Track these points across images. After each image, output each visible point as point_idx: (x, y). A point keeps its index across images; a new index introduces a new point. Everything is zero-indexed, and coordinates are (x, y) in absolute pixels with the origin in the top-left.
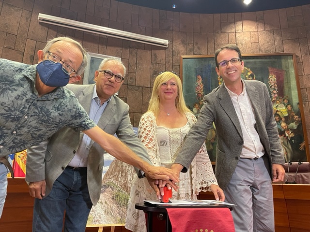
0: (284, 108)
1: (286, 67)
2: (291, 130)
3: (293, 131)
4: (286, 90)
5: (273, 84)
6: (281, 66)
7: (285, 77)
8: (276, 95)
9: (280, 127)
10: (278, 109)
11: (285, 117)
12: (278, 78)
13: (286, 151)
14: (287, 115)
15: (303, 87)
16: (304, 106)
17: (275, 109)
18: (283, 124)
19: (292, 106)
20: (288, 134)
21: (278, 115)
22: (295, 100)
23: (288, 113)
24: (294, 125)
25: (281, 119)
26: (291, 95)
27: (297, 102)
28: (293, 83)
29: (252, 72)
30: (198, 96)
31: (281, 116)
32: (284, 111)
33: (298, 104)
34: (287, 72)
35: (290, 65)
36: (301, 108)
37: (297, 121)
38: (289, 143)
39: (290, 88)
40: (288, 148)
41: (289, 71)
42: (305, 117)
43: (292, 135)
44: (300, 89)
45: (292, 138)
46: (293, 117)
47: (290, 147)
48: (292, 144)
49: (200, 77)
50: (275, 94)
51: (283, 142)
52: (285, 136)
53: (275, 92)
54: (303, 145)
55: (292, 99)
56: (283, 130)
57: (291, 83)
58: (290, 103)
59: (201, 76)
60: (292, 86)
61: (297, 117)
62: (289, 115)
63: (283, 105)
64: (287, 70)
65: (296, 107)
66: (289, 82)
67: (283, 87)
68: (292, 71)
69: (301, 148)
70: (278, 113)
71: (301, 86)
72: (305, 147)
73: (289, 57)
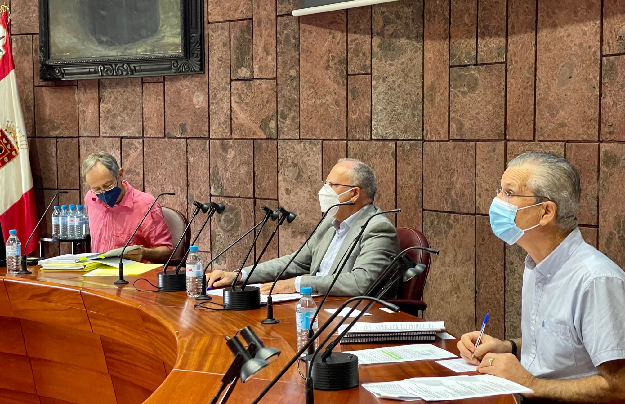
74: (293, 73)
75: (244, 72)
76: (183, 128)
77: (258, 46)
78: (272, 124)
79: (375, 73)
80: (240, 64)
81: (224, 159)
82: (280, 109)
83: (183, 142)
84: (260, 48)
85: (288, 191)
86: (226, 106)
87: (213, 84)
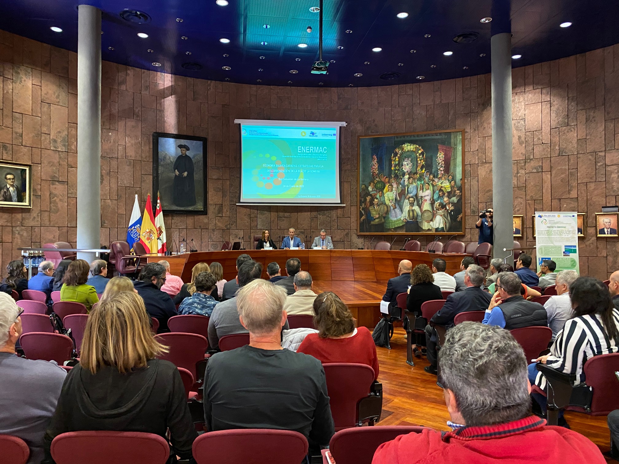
0: (448, 184)
1: (454, 143)
2: (452, 203)
3: (453, 204)
4: (452, 167)
5: (441, 161)
6: (450, 143)
7: (453, 154)
8: (443, 172)
9: (442, 201)
10: (443, 185)
11: (449, 193)
12: (445, 155)
13: (445, 222)
14: (450, 190)
15: (468, 163)
16: (466, 181)
17: (440, 185)
18: (446, 199)
19: (455, 182)
20: (449, 207)
21: (442, 190)
22: (459, 176)
23: (451, 188)
24: (455, 199)
25: (444, 194)
26: (456, 171)
27: (461, 178)
28: (459, 159)
29: (422, 150)
30: (373, 175)
31: (445, 191)
32: (447, 187)
33: (461, 179)
34: (455, 149)
35: (458, 142)
36: (463, 183)
37: (458, 196)
38: (449, 215)
39: (455, 165)
40: (447, 219)
41: (456, 148)
42: (466, 191)
43: (452, 208)
44: (464, 165)
45: (452, 211)
46: (455, 191)
47: (449, 218)
48: (451, 216)
49: (375, 157)
50: (441, 171)
51: (444, 214)
52: (446, 209)
53: (442, 169)
54: (460, 216)
55: (456, 175)
56: (444, 204)
57: (457, 160)
58: (454, 179)
59: (377, 155)
60: (457, 162)
61: (458, 191)
62: (451, 190)
63: (447, 181)
64: (455, 147)
65: (459, 183)
66: (455, 159)
67: (450, 164)
68: (460, 148)
69: (459, 219)
70: (442, 189)
71: (466, 162)
72: (462, 218)
73: (458, 133)
74: (235, 216)
75: (220, 215)
76: (200, 227)
77: (225, 210)
78: (228, 226)
79: (258, 217)
80: (219, 213)
81: (214, 234)
82: (231, 223)
83: (200, 230)
84: (225, 211)
85: (233, 240)
86: (214, 222)
87: (210, 217)
